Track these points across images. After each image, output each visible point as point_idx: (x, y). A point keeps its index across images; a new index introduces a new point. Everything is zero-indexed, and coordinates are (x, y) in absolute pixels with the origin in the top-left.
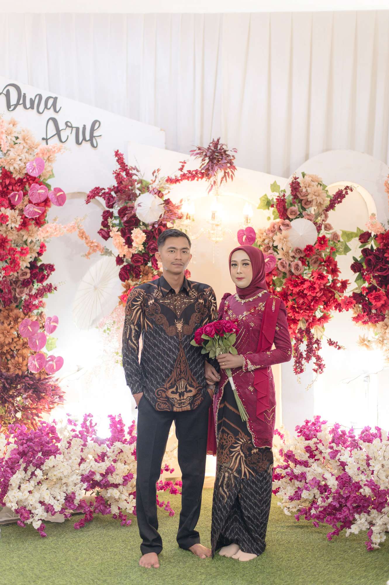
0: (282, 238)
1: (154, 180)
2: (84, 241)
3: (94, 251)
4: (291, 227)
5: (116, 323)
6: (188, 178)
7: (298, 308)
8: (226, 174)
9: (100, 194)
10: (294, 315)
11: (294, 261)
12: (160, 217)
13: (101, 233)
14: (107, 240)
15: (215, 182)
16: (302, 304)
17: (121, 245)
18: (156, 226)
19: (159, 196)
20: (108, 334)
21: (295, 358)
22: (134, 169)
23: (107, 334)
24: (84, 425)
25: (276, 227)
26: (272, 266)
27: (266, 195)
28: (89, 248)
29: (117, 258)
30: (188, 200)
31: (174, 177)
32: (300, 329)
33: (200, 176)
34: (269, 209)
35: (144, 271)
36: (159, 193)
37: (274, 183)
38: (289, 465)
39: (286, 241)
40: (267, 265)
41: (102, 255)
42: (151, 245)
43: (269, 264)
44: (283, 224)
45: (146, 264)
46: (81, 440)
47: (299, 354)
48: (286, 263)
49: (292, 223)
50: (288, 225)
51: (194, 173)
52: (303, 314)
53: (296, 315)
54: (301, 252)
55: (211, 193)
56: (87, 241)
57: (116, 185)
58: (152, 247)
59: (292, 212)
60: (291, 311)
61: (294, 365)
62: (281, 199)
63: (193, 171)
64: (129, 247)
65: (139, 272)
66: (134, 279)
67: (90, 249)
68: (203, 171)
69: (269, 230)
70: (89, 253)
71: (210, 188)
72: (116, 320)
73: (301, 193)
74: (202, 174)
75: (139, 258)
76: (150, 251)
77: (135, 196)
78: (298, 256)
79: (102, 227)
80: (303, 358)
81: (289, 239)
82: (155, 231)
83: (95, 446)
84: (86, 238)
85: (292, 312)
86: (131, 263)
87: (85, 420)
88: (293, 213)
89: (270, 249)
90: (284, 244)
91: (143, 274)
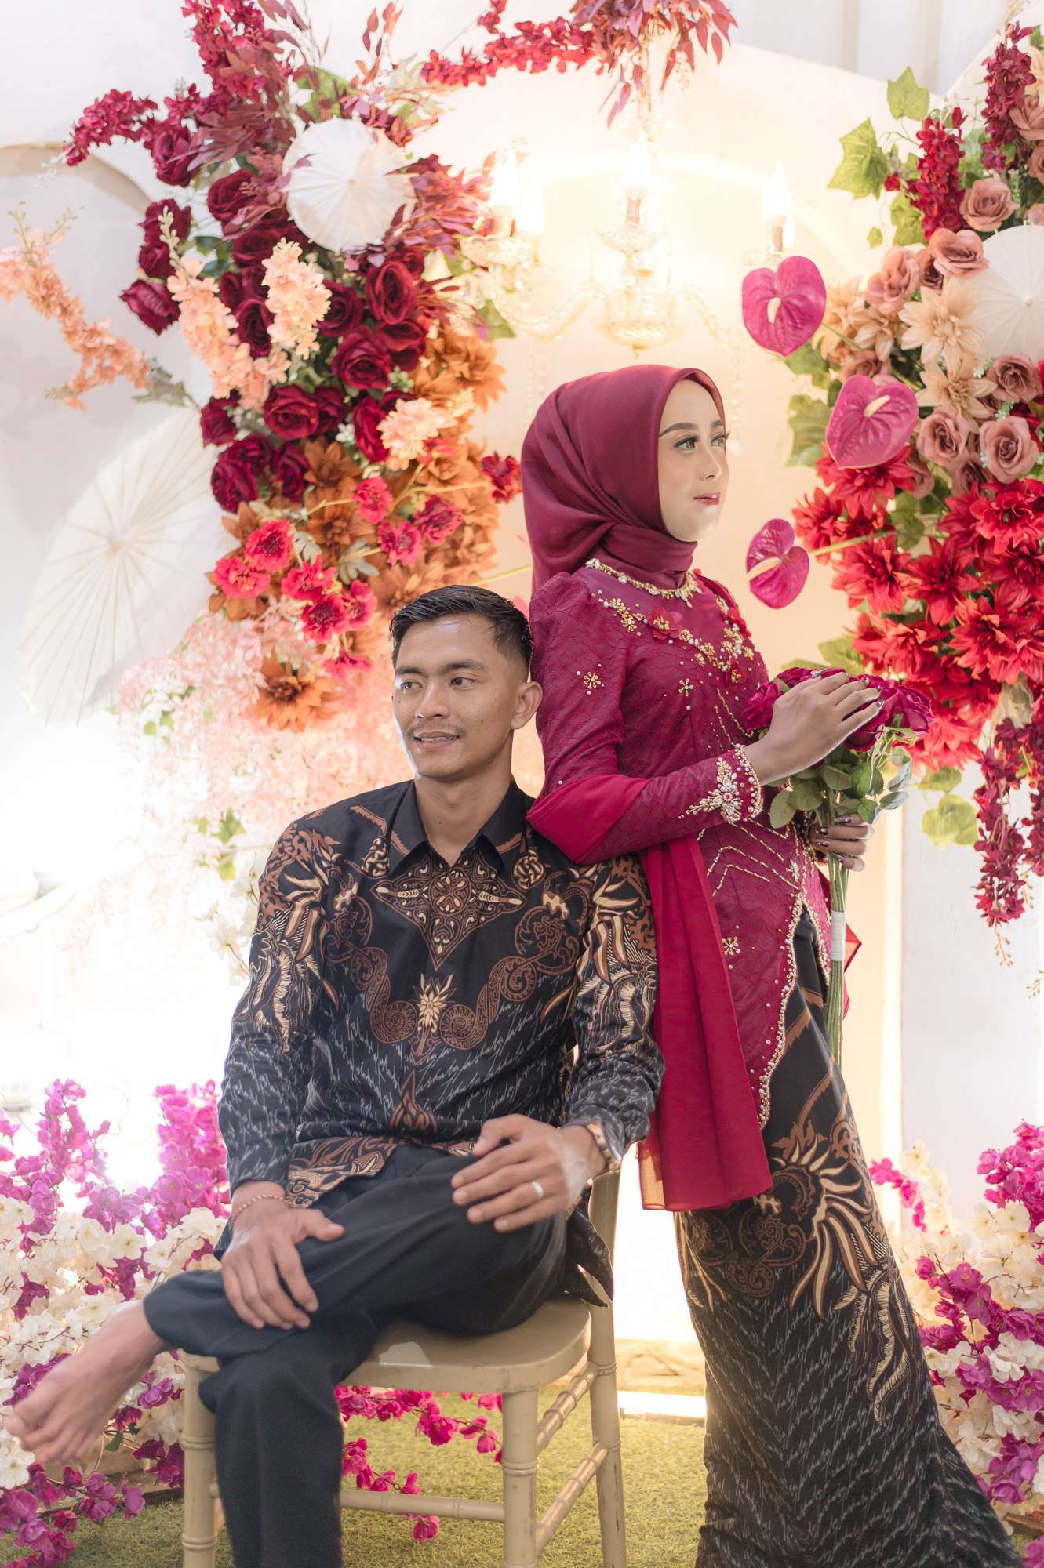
0: (943, 311)
1: (369, 66)
2: (54, 324)
3: (105, 373)
4: (984, 264)
5: (196, 694)
6: (519, 61)
7: (1002, 628)
8: (692, 34)
9: (135, 128)
10: (984, 660)
11: (992, 419)
12: (397, 220)
13: (134, 296)
14: (164, 333)
15: (638, 72)
16: (1021, 612)
17: (222, 344)
18: (377, 261)
19: (391, 138)
20: (166, 739)
21: (984, 853)
22: (283, 15)
23: (159, 741)
24: (48, 1130)
25: (914, 268)
26: (897, 438)
27: (867, 125)
28: (79, 357)
29: (203, 411)
30: (521, 157)
31: (456, 59)
32: (1008, 723)
33: (571, 47)
34: (877, 192)
35: (320, 468)
36: (392, 127)
37: (902, 79)
38: (958, 1328)
39: (962, 328)
40: (876, 433)
41: (139, 399)
42: (354, 346)
43: (886, 425)
44: (950, 252)
45: (331, 438)
46: (22, 1205)
47: (1003, 835)
48: (957, 428)
49: (990, 249)
50: (967, 258)
51: (547, 32)
52: (1025, 657)
53: (994, 660)
54: (1026, 379)
55: (618, 118)
56: (69, 323)
57: (206, 88)
58: (358, 353)
59: (985, 200)
60: (970, 642)
61: (978, 881)
62: (942, 135)
63: (542, 27)
64: (254, 355)
65: (298, 471)
66: (277, 499)
67: (86, 360)
68: (587, 27)
69: (877, 284)
70: (82, 385)
71: (616, 97)
72: (196, 678)
73: (1032, 114)
74: (587, 39)
75: (300, 404)
76: (348, 376)
77: (285, 134)
78: (1009, 398)
79: (142, 275)
80: (1021, 851)
81: (976, 317)
82: (372, 282)
83: (87, 1234)
84: (65, 311)
85: (975, 648)
86: (267, 432)
87: (54, 1109)
88: (990, 208)
89: (877, 373)
90: (952, 341)
91: (317, 476)
